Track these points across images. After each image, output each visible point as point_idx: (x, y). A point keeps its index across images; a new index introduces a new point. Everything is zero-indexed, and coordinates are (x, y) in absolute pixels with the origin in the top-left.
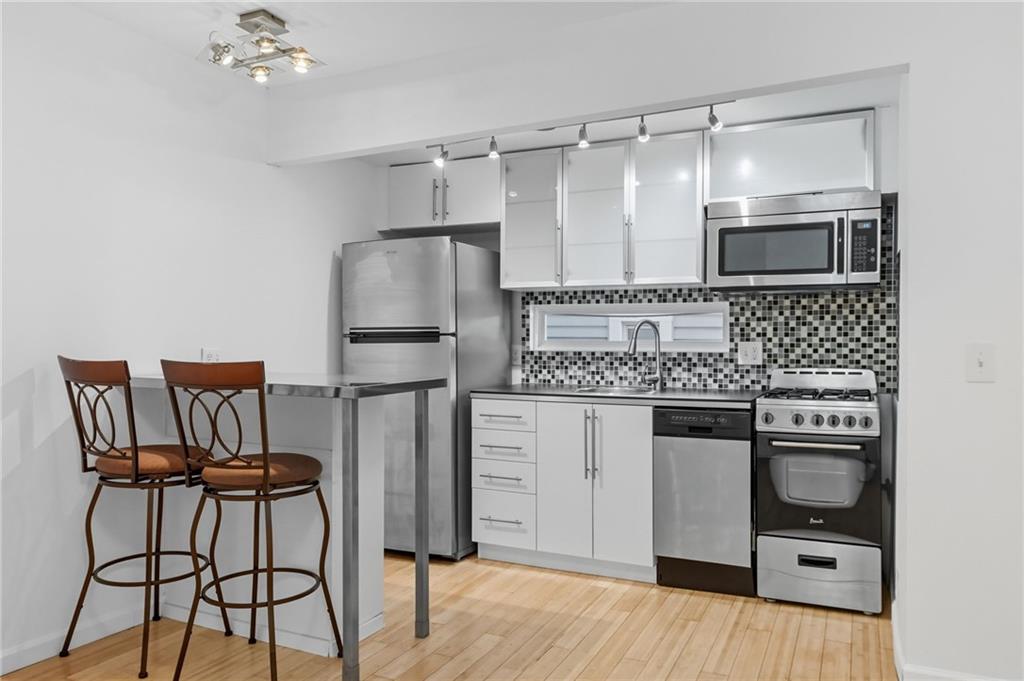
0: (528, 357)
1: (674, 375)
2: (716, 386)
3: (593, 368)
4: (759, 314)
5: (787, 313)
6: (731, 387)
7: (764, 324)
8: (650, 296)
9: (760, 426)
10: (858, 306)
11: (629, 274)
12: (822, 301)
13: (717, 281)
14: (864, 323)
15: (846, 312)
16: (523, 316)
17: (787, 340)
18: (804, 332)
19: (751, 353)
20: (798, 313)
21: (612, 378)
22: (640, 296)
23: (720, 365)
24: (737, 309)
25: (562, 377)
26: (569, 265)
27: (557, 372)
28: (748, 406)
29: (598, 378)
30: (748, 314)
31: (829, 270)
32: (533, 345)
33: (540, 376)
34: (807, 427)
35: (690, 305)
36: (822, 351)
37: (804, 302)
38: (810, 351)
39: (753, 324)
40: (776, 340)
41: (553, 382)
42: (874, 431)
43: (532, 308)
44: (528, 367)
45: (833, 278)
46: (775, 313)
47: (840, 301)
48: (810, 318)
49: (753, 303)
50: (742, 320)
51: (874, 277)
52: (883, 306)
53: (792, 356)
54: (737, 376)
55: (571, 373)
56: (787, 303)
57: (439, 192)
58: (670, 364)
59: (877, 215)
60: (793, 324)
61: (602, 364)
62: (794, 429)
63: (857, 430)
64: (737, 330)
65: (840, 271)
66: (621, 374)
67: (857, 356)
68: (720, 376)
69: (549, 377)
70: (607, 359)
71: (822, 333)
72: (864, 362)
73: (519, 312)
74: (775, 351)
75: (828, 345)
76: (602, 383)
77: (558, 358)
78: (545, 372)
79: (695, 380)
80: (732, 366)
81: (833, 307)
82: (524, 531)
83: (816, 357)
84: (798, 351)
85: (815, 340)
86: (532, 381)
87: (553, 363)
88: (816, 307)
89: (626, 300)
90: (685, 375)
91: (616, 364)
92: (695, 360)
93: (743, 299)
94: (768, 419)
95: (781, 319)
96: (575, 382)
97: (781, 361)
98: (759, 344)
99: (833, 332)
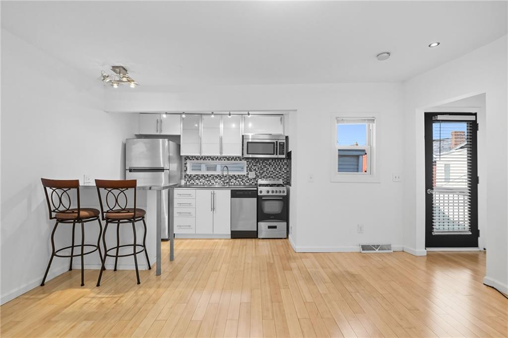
0: (187, 176)
1: (231, 181)
2: (243, 184)
3: (208, 179)
4: (254, 164)
5: (261, 164)
6: (247, 184)
7: (256, 167)
8: (225, 159)
9: (259, 194)
10: (278, 163)
11: (221, 153)
12: (270, 162)
13: (246, 156)
14: (279, 167)
15: (275, 164)
16: (185, 164)
17: (261, 171)
18: (265, 169)
19: (252, 175)
20: (264, 164)
21: (213, 182)
22: (222, 159)
23: (244, 178)
24: (248, 163)
25: (198, 182)
26: (203, 149)
27: (196, 181)
28: (256, 189)
29: (209, 182)
30: (251, 164)
31: (274, 154)
32: (188, 172)
33: (191, 182)
34: (270, 194)
35: (236, 162)
36: (269, 174)
37: (265, 161)
38: (267, 174)
39: (253, 167)
40: (258, 171)
41: (195, 184)
42: (285, 194)
43: (188, 161)
44: (186, 179)
45: (275, 156)
46: (258, 164)
47: (274, 161)
48: (267, 166)
49: (253, 161)
50: (250, 166)
51: (284, 156)
52: (284, 163)
53: (262, 176)
54: (248, 181)
55: (200, 181)
56: (261, 162)
57: (159, 123)
58: (230, 178)
59: (284, 141)
60: (263, 167)
61: (210, 178)
62: (267, 194)
63: (282, 194)
64: (248, 169)
65: (276, 154)
66: (216, 181)
67: (278, 176)
68: (244, 181)
69: (193, 182)
70: (212, 177)
71: (269, 170)
72: (279, 177)
73: (184, 162)
74: (258, 174)
75: (271, 173)
76: (210, 184)
77: (196, 176)
78: (192, 181)
79: (237, 182)
80: (247, 178)
81: (272, 163)
82: (192, 228)
83: (268, 176)
84: (264, 174)
85: (268, 171)
86: (188, 183)
87: (195, 178)
88: (268, 163)
89: (218, 160)
90: (234, 181)
91: (215, 178)
92: (237, 177)
93: (250, 160)
94: (261, 192)
95: (260, 166)
96: (202, 184)
97: (260, 177)
98: (254, 172)
99: (272, 169)
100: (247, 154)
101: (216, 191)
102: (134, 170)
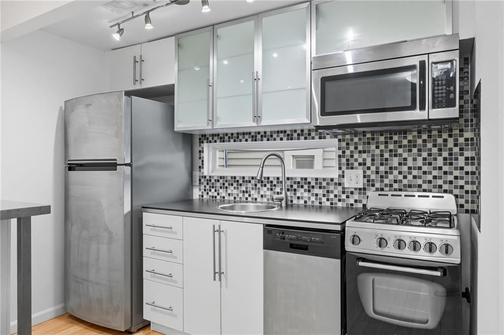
0: (203, 180)
1: (298, 194)
2: (328, 204)
3: (244, 188)
4: (360, 148)
5: (382, 147)
6: (340, 204)
7: (364, 156)
8: (281, 135)
9: (349, 247)
10: (440, 141)
11: (257, 117)
12: (410, 137)
13: (319, 121)
14: (445, 154)
15: (429, 145)
16: (200, 152)
17: (382, 169)
18: (395, 162)
19: (354, 179)
20: (391, 147)
21: (256, 196)
22: (275, 136)
23: (331, 188)
24: (344, 144)
25: (224, 195)
26: (220, 111)
27: (221, 191)
29: (247, 195)
30: (352, 148)
31: (412, 107)
32: (206, 172)
33: (210, 194)
34: (391, 250)
35: (309, 142)
36: (410, 177)
37: (396, 138)
38: (400, 177)
39: (356, 156)
40: (373, 168)
41: (218, 197)
42: (455, 258)
43: (205, 145)
44: (202, 187)
45: (417, 115)
46: (373, 147)
47: (425, 137)
48: (400, 151)
49: (356, 140)
50: (348, 153)
51: (452, 112)
52: (461, 140)
53: (386, 181)
54: (344, 197)
55: (229, 191)
56: (382, 139)
57: (138, 65)
58: (295, 186)
59: (455, 55)
60: (386, 155)
61: (250, 185)
62: (379, 251)
63: (438, 257)
64: (344, 160)
65: (422, 108)
66: (262, 193)
67: (440, 182)
68: (332, 196)
69: (216, 194)
70: (253, 182)
71: (410, 163)
72: (445, 187)
73: (197, 149)
74: (373, 177)
75: (415, 172)
77: (221, 181)
78: (213, 190)
79: (313, 199)
80: (340, 188)
81: (420, 141)
82: (175, 316)
83: (405, 182)
84: (391, 177)
85: (405, 169)
86: (205, 196)
87: (218, 184)
88: (405, 142)
89: (265, 139)
90: (306, 194)
91: (259, 185)
92: (313, 183)
93: (348, 137)
94: (356, 239)
95: (378, 152)
96: (232, 198)
97: (378, 185)
98: (360, 172)
99: (420, 162)
100: (323, 113)
101: (226, 225)
102: (81, 165)
